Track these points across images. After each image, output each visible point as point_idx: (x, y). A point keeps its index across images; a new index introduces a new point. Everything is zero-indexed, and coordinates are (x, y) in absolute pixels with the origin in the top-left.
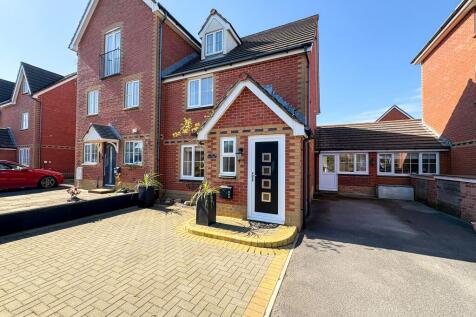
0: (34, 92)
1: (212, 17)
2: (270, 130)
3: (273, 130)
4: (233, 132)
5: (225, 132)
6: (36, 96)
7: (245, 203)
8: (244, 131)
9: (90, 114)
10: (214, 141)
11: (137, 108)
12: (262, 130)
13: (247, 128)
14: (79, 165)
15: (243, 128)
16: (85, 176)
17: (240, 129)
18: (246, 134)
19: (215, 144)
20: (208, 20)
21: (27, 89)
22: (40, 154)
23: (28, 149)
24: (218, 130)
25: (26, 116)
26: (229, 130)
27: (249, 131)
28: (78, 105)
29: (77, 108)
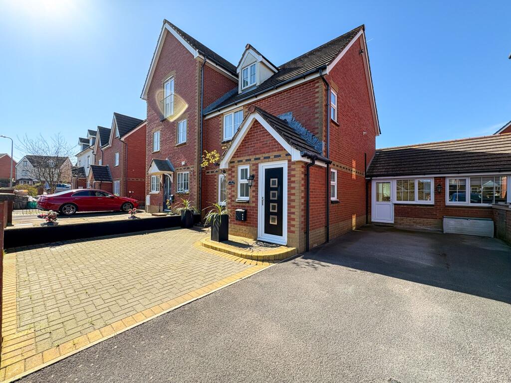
0: (122, 136)
1: (248, 52)
2: (275, 156)
3: (277, 157)
4: (247, 160)
5: (241, 161)
6: (123, 139)
7: (256, 225)
8: (256, 159)
9: (155, 151)
10: (233, 169)
11: (185, 143)
12: (269, 157)
13: (257, 156)
14: (148, 194)
15: (254, 157)
16: (152, 203)
17: (252, 158)
18: (257, 161)
19: (234, 172)
20: (243, 55)
21: (118, 135)
22: (127, 186)
23: (119, 182)
24: (236, 159)
25: (117, 155)
26: (244, 158)
27: (259, 159)
28: (147, 144)
29: (147, 146)
